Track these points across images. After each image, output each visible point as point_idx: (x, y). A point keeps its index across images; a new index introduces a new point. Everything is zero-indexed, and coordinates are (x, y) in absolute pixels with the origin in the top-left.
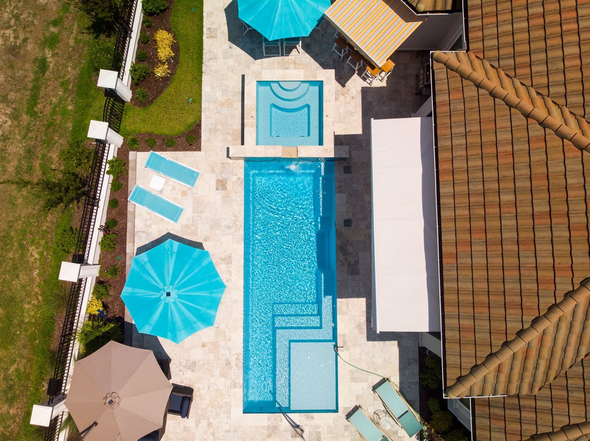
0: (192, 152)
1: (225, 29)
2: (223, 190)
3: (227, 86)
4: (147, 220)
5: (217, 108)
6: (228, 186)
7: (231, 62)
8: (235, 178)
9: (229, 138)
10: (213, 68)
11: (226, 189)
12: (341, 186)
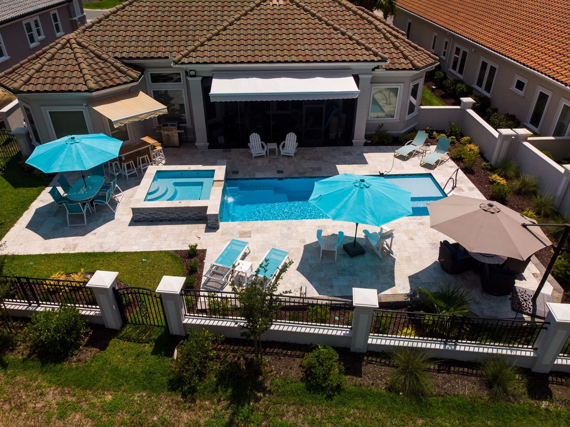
0: (206, 255)
1: (69, 239)
2: (250, 233)
3: (138, 234)
4: (286, 287)
5: (160, 240)
6: (247, 230)
7: (111, 233)
8: (239, 227)
9: (196, 231)
10: (113, 245)
11: (250, 231)
12: (249, 175)
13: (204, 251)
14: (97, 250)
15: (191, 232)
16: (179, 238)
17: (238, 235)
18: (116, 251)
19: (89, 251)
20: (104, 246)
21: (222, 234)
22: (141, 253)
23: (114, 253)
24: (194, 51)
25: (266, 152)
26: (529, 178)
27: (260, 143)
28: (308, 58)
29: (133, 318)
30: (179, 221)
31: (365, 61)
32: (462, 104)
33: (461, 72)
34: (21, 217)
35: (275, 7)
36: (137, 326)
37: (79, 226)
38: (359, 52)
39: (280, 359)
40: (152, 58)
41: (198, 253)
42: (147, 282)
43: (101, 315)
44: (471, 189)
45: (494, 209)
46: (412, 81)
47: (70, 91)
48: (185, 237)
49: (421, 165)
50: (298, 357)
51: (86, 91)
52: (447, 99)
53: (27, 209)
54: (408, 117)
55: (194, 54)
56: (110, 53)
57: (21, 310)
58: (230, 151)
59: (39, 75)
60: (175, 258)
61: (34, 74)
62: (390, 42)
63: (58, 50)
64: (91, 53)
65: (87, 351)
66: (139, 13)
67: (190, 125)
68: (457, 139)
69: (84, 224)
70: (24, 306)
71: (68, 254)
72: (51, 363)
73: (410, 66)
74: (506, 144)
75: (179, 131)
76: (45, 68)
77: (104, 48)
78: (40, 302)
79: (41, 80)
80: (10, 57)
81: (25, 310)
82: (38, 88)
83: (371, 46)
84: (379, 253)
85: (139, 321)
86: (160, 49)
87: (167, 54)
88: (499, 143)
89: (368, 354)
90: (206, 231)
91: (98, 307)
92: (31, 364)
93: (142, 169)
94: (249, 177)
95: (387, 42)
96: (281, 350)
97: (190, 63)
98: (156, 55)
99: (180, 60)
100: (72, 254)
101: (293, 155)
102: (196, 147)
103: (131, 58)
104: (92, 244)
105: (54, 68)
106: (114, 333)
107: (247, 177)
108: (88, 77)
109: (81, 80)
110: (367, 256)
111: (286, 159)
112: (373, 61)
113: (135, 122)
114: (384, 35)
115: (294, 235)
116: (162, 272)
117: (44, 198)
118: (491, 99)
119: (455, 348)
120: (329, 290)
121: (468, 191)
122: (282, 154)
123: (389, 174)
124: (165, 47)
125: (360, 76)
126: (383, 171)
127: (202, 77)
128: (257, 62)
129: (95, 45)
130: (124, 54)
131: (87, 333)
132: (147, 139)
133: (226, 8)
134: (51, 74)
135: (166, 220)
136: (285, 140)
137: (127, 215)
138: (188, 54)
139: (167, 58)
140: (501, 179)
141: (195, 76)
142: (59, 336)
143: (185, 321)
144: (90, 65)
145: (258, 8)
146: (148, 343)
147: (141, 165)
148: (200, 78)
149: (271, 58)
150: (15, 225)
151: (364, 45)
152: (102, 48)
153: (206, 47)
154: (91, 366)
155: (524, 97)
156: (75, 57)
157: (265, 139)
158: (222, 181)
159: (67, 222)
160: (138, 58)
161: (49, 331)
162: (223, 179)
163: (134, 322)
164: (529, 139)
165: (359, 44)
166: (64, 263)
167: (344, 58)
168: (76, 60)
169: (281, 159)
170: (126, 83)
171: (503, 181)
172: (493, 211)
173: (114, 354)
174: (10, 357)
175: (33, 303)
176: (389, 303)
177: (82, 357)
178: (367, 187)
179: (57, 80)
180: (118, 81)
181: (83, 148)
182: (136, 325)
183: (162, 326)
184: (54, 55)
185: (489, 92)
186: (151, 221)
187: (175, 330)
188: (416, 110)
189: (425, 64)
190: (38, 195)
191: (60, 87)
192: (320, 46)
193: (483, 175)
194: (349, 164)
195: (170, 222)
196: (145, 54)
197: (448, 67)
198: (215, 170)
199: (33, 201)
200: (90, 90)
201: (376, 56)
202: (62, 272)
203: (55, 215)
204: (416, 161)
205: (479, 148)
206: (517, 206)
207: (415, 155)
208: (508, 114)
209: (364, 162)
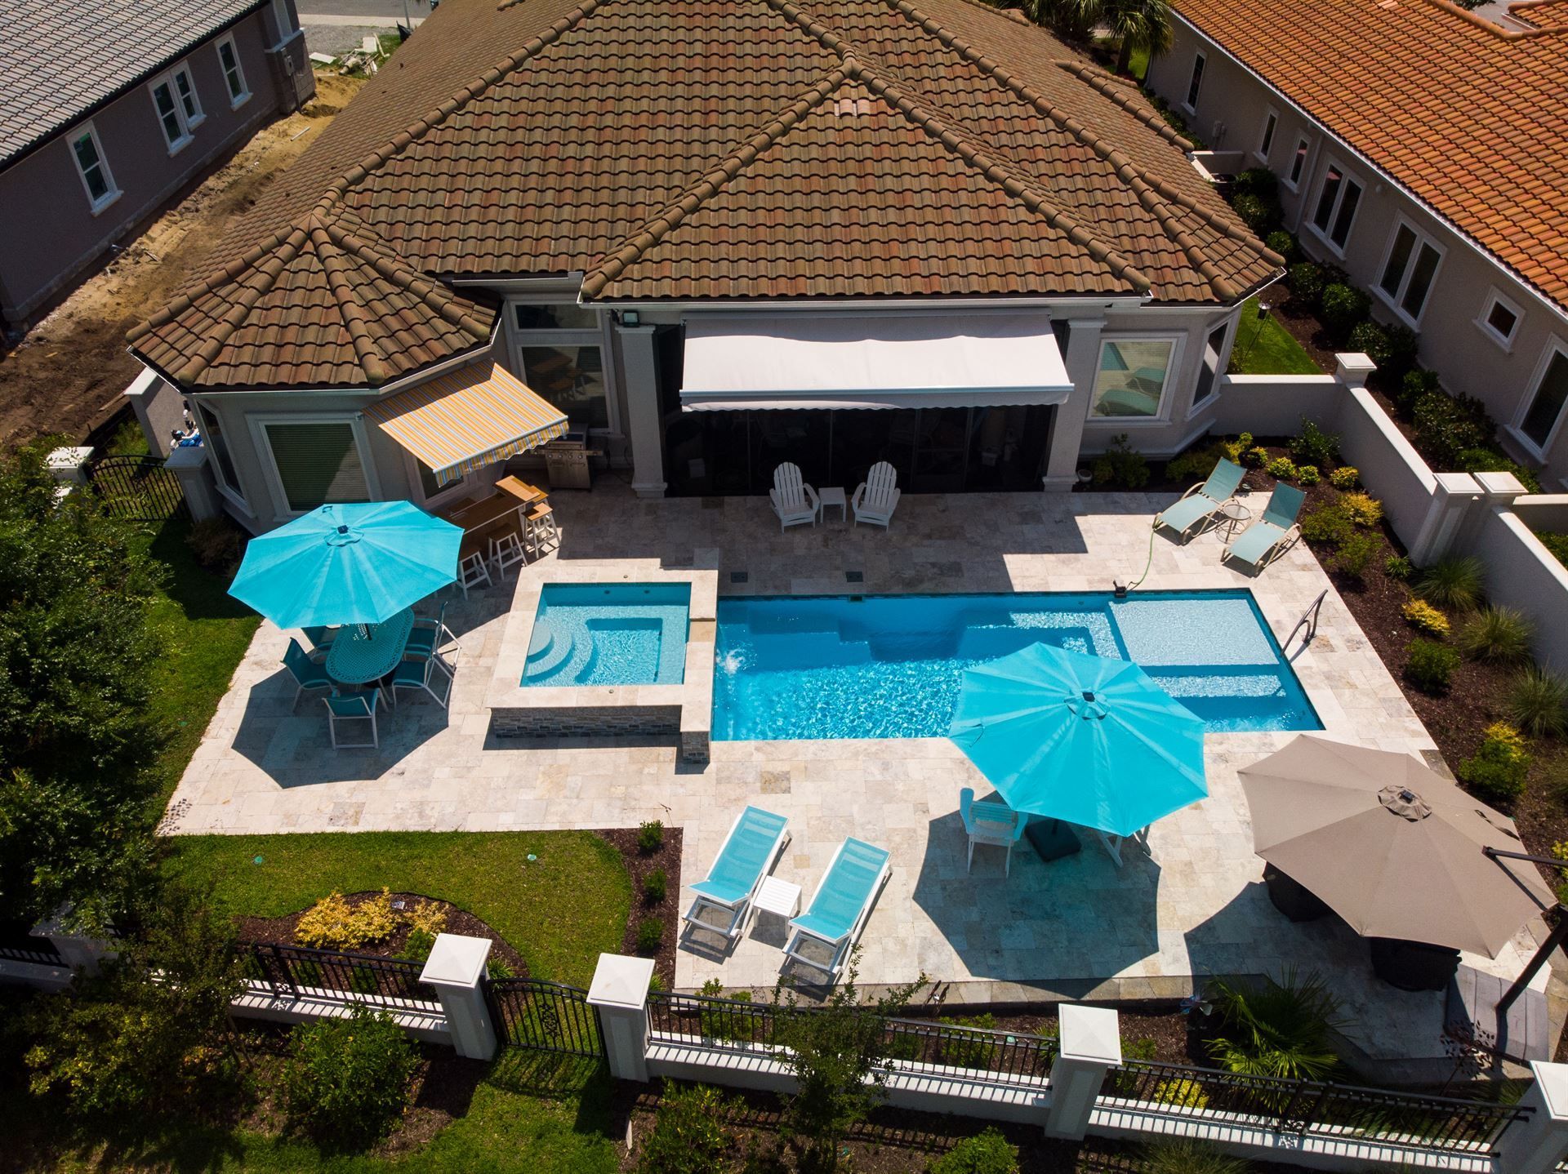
0: (684, 847)
1: (343, 788)
2: (788, 780)
3: (509, 777)
4: (885, 950)
5: (566, 797)
6: (779, 769)
7: (442, 773)
8: (758, 757)
9: (652, 769)
10: (451, 809)
11: (788, 773)
12: (776, 587)
13: (677, 833)
14: (413, 825)
15: (640, 772)
16: (613, 789)
17: (758, 785)
18: (460, 830)
19: (395, 828)
20: (428, 812)
21: (719, 782)
22: (522, 835)
23: (456, 835)
24: (634, 260)
25: (818, 515)
26: (1507, 617)
27: (801, 486)
28: (938, 285)
29: (520, 1027)
30: (607, 735)
31: (1090, 293)
32: (1339, 370)
33: (1339, 237)
34: (213, 714)
35: (848, 121)
36: (531, 1052)
37: (360, 749)
38: (1073, 265)
39: (877, 1153)
40: (525, 273)
41: (663, 840)
42: (546, 924)
43: (446, 1030)
44: (1353, 645)
45: (1416, 810)
46: (1209, 325)
47: (324, 385)
48: (627, 788)
49: (1223, 560)
50: (921, 1147)
51: (362, 385)
52: (1298, 318)
53: (225, 690)
54: (1192, 411)
55: (635, 270)
56: (414, 261)
57: (257, 1009)
58: (721, 505)
59: (241, 338)
60: (607, 856)
61: (228, 335)
62: (1154, 217)
63: (286, 264)
64: (367, 268)
65: (420, 1120)
66: (483, 135)
67: (618, 431)
68: (1321, 473)
69: (372, 741)
70: (264, 997)
71: (343, 835)
72: (342, 1152)
73: (1208, 293)
74: (1454, 514)
75: (590, 453)
76: (254, 317)
77: (398, 245)
78: (301, 989)
79: (247, 354)
80: (122, 192)
81: (268, 1010)
82: (243, 375)
83: (1104, 248)
84: (1115, 852)
85: (535, 1039)
86: (544, 246)
87: (562, 263)
88: (1435, 509)
89: (1087, 1147)
90: (679, 771)
91: (439, 1007)
92: (296, 1153)
93: (502, 566)
94: (776, 593)
95: (1147, 217)
96: (879, 1129)
97: (627, 298)
98: (535, 264)
99: (599, 290)
100: (353, 835)
101: (886, 523)
102: (634, 492)
103: (468, 274)
104: (399, 806)
105: (278, 316)
106: (480, 1070)
107: (769, 593)
108: (366, 345)
109: (349, 353)
110: (1086, 855)
111: (869, 533)
112: (1110, 293)
113: (491, 465)
114: (1140, 194)
115: (900, 787)
116: (578, 893)
117: (264, 656)
118: (1419, 335)
119: (1301, 1144)
120: (992, 961)
121: (1346, 651)
122: (858, 518)
123: (1138, 588)
124: (556, 239)
125: (1073, 325)
126: (1126, 582)
127: (657, 325)
128: (802, 297)
129: (376, 237)
130: (451, 264)
131: (418, 1069)
132: (510, 484)
133: (713, 118)
134: (271, 334)
135: (575, 734)
136: (865, 480)
137: (477, 713)
138: (620, 272)
139: (563, 273)
140: (1435, 613)
141: (637, 325)
142: (360, 1097)
143: (652, 1052)
144: (367, 304)
145: (802, 126)
146: (562, 1101)
147: (500, 555)
148: (651, 330)
149: (840, 285)
150: (203, 739)
151: (1086, 245)
152: (392, 244)
153: (667, 251)
154: (433, 1162)
155: (1510, 354)
156: (329, 282)
157: (815, 477)
158: (713, 620)
159: (328, 734)
160: (487, 274)
161: (337, 1086)
162: (713, 615)
163: (523, 1042)
164: (1518, 501)
165: (1073, 239)
166: (337, 860)
167: (1033, 283)
168: (333, 291)
169: (855, 535)
170: (459, 352)
171: (1437, 620)
172: (1413, 815)
173: (483, 1129)
174: (245, 1132)
175: (285, 992)
176: (1140, 1001)
177: (411, 1135)
178: (1101, 718)
179: (288, 353)
180: (440, 349)
181: (370, 559)
182: (531, 1049)
183: (591, 1056)
184: (274, 279)
185: (1415, 314)
186: (539, 736)
187: (623, 1067)
188: (1215, 388)
189: (1248, 285)
190: (245, 647)
191: (296, 372)
192: (971, 247)
193: (1388, 597)
194: (1034, 552)
195: (587, 739)
196: (506, 263)
197: (1305, 216)
198: (690, 584)
199: (237, 665)
200: (373, 383)
201: (1118, 279)
202: (338, 895)
203: (296, 713)
204: (1211, 543)
205: (1381, 508)
206: (1474, 699)
207: (1211, 523)
208: (1463, 394)
209: (1077, 545)
